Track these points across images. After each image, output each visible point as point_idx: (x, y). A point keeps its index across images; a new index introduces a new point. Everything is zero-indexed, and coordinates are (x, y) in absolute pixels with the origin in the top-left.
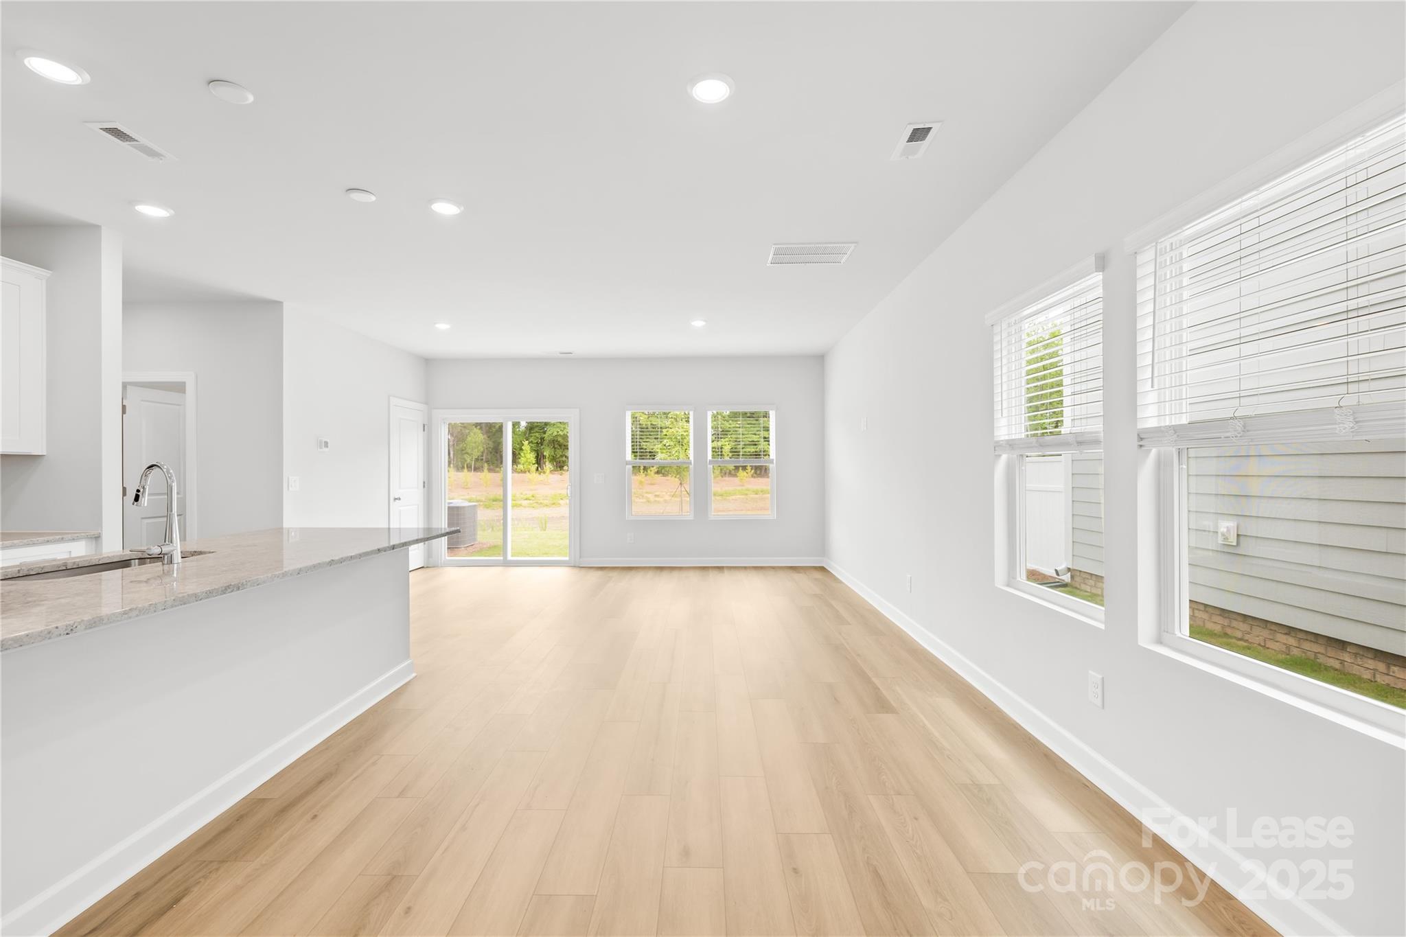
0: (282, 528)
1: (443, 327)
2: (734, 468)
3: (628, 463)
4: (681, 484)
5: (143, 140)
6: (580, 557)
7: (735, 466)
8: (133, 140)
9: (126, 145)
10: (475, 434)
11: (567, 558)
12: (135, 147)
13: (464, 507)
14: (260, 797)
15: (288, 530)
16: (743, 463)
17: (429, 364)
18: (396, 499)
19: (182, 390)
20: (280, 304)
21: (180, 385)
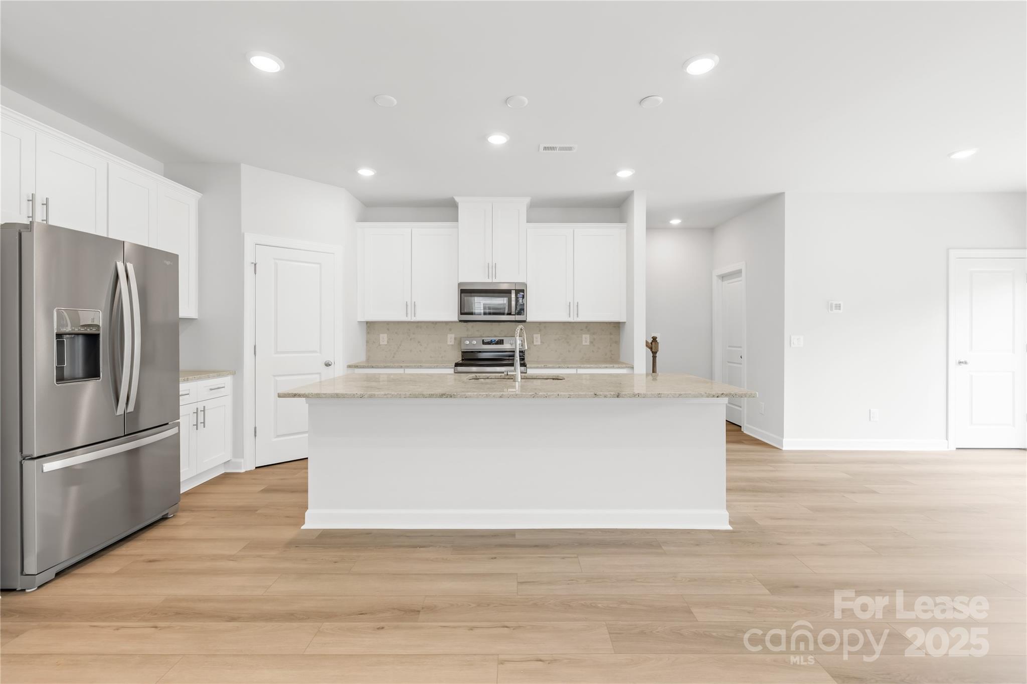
5: (558, 146)
8: (554, 148)
9: (556, 151)
12: (559, 150)
18: (960, 363)
19: (741, 276)
20: (784, 193)
21: (738, 273)
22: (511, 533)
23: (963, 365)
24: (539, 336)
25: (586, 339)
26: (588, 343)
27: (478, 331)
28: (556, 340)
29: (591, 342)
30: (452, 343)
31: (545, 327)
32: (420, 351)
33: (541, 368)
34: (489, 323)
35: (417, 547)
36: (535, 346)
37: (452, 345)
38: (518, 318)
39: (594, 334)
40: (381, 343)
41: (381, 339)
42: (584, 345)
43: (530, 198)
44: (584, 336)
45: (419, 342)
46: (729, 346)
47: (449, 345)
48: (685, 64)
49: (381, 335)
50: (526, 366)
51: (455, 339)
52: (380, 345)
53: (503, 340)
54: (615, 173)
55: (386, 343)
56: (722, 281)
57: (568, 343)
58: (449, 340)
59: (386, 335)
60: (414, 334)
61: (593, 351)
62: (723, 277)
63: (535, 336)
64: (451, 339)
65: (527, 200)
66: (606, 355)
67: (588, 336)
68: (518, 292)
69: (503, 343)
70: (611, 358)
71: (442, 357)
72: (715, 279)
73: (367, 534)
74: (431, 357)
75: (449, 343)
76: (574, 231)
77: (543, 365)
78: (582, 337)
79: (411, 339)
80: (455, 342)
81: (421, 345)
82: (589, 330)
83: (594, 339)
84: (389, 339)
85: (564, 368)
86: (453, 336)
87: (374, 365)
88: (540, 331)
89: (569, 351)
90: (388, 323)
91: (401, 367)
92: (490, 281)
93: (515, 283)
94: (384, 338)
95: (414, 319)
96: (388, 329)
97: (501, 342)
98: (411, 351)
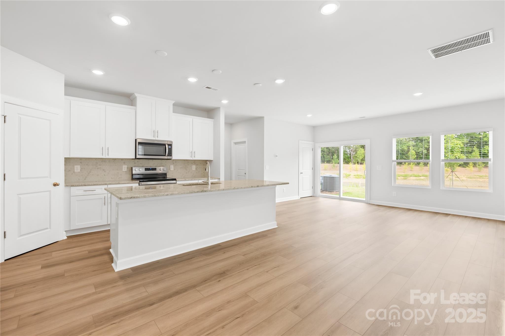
0: (264, 181)
1: (309, 116)
2: (463, 163)
3: (393, 161)
4: (452, 171)
5: (213, 88)
6: (370, 199)
7: (464, 163)
8: (211, 88)
9: (211, 89)
10: (360, 150)
11: (364, 199)
12: (212, 89)
13: (335, 177)
14: (221, 245)
15: (265, 181)
16: (466, 161)
17: (314, 128)
18: (301, 173)
19: (245, 143)
20: (263, 117)
21: (245, 142)
22: (218, 245)
23: (302, 174)
24: (173, 166)
25: (194, 167)
26: (195, 169)
27: (141, 164)
28: (180, 168)
29: (196, 169)
30: (126, 170)
31: (176, 162)
32: (104, 175)
33: (183, 181)
34: (147, 160)
35: (190, 259)
36: (171, 171)
37: (125, 171)
38: (169, 157)
39: (197, 165)
40: (75, 171)
41: (75, 168)
42: (193, 170)
43: (175, 101)
44: (193, 166)
45: (104, 170)
46: (238, 170)
47: (123, 172)
48: (275, 80)
49: (75, 166)
50: (176, 180)
51: (127, 168)
52: (74, 172)
53: (156, 168)
54: (221, 101)
55: (80, 171)
56: (235, 144)
57: (186, 169)
58: (123, 168)
59: (79, 166)
60: (100, 165)
61: (197, 173)
62: (236, 143)
63: (171, 166)
64: (125, 168)
65: (173, 102)
66: (202, 174)
67: (195, 166)
68: (169, 145)
69: (156, 170)
70: (204, 175)
71: (119, 178)
72: (232, 144)
73: (158, 262)
74: (112, 178)
75: (124, 170)
76: (193, 120)
77: (184, 179)
78: (192, 167)
79: (98, 168)
80: (127, 170)
81: (105, 172)
82: (195, 164)
83: (197, 167)
84: (82, 169)
85: (193, 180)
86: (126, 166)
87: (86, 184)
88: (173, 163)
89: (187, 173)
90: (81, 159)
91: (106, 184)
92: (154, 139)
93: (167, 141)
94: (77, 168)
95: (107, 157)
96: (81, 163)
97: (155, 169)
98: (98, 175)
